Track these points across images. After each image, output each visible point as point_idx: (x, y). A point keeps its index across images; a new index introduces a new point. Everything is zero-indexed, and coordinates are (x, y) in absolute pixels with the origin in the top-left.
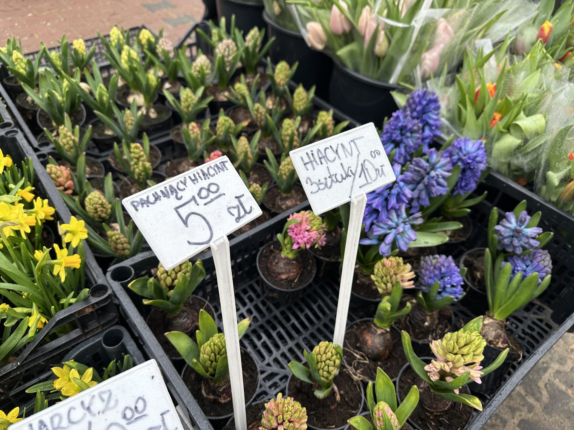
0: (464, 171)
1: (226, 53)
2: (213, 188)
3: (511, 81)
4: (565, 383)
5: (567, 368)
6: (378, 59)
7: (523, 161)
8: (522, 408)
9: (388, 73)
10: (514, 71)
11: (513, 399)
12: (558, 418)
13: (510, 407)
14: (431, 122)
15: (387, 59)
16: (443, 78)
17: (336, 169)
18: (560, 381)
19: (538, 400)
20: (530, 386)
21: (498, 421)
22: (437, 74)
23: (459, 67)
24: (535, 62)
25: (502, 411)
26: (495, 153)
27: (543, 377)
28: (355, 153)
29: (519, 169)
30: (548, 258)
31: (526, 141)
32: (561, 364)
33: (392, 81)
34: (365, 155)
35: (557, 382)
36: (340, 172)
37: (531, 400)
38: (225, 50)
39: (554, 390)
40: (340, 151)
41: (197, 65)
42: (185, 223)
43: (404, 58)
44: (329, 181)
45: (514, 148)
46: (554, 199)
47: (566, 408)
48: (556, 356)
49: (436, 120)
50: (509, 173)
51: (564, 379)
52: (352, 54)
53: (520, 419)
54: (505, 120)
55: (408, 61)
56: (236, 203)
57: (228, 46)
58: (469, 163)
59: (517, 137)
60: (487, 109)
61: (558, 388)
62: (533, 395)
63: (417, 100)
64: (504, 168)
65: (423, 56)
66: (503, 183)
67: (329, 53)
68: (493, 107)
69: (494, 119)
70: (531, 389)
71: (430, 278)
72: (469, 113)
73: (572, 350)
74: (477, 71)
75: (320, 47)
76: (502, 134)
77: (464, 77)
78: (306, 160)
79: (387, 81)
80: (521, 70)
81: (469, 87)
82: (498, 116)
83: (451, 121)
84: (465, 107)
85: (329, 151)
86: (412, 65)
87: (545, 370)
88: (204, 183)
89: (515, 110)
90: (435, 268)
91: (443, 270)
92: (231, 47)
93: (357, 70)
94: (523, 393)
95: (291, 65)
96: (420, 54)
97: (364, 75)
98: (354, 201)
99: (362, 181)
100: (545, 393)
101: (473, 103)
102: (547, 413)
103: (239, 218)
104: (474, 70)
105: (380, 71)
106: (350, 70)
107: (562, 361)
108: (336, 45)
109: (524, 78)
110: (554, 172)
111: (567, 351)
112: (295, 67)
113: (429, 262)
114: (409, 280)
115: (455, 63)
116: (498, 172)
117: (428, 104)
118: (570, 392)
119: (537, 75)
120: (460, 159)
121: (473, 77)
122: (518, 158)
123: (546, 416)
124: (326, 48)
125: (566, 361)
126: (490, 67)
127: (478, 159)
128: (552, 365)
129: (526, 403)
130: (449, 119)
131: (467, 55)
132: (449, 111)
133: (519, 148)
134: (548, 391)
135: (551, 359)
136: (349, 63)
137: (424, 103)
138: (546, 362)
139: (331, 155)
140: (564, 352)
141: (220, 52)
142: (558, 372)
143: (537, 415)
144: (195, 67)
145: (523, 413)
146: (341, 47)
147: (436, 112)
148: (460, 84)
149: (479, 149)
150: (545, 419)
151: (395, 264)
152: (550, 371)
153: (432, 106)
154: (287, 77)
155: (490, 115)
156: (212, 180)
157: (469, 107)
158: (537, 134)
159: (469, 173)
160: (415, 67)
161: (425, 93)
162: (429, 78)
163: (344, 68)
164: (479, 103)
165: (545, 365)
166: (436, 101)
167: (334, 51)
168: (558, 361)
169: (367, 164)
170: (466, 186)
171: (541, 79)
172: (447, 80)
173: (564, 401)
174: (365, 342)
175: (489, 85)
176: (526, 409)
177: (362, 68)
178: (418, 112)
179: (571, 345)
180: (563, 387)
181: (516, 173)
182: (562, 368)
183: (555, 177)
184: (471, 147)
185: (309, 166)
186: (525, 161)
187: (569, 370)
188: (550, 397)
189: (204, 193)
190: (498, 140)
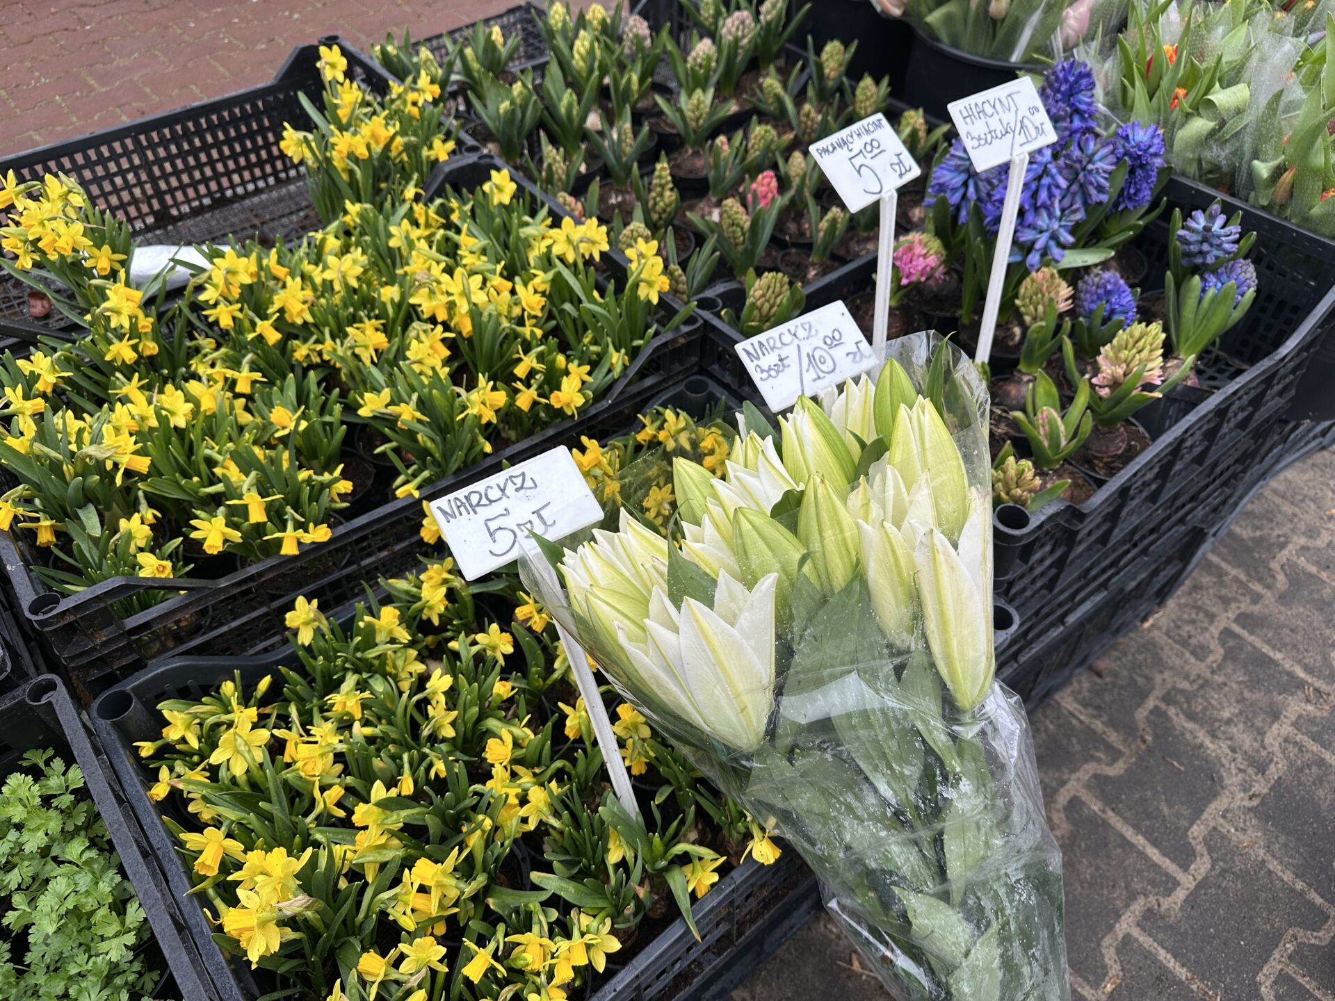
0: (1132, 171)
1: (740, 33)
2: (875, 144)
3: (1202, 38)
4: (1317, 563)
5: (1321, 542)
6: (994, 23)
7: (1219, 154)
8: (1242, 598)
9: (1010, 46)
10: (1206, 25)
11: (1225, 587)
12: (1301, 610)
13: (1220, 597)
14: (1083, 107)
15: (1007, 22)
16: (1095, 45)
17: (994, 124)
18: (1308, 561)
19: (1269, 587)
20: (1255, 569)
21: (1201, 615)
22: (1088, 38)
23: (1122, 26)
24: (1239, 10)
25: (1207, 602)
26: (1177, 146)
27: (1278, 556)
28: (1013, 109)
29: (1216, 168)
30: (1251, 268)
31: (1223, 124)
32: (1311, 537)
33: (1015, 58)
34: (1023, 111)
35: (1302, 561)
36: (999, 128)
37: (1257, 587)
38: (738, 29)
39: (1297, 574)
40: (998, 105)
41: (698, 56)
42: (859, 171)
43: (1035, 18)
44: (989, 137)
45: (1205, 133)
46: (1264, 202)
47: (1316, 597)
48: (1302, 526)
49: (1090, 104)
50: (1201, 176)
51: (1315, 558)
52: (949, 18)
53: (1238, 612)
54: (1192, 95)
55: (1042, 22)
56: (896, 160)
57: (743, 22)
58: (1139, 156)
59: (1209, 119)
60: (1165, 83)
61: (1303, 571)
62: (1260, 580)
63: (1061, 75)
64: (1193, 169)
65: (1064, 13)
66: (1192, 188)
67: (912, 21)
68: (1174, 78)
69: (1176, 97)
70: (1257, 573)
71: (1093, 302)
72: (1138, 92)
73: (1331, 518)
74: (1149, 28)
75: (897, 12)
76: (1188, 116)
77: (1130, 38)
78: (965, 114)
79: (1007, 60)
80: (1218, 23)
81: (1138, 53)
82: (1181, 92)
83: (1111, 107)
84: (1133, 85)
85: (986, 105)
86: (1047, 29)
87: (1282, 546)
88: (867, 138)
89: (1206, 80)
90: (1098, 287)
91: (1109, 287)
92: (747, 22)
93: (955, 44)
94: (1243, 577)
95: (846, 44)
96: (1061, 9)
97: (969, 52)
98: (1017, 159)
99: (1022, 139)
100: (1281, 577)
101: (1145, 77)
102: (1284, 605)
103: (901, 175)
104: (1144, 28)
105: (995, 43)
106: (946, 46)
107: (1312, 533)
108: (924, 9)
109: (1223, 37)
110: (1263, 161)
111: (1322, 518)
112: (853, 49)
113: (1090, 282)
114: (1067, 300)
115: (1114, 22)
116: (1183, 174)
117: (1076, 82)
118: (1324, 575)
119: (1243, 30)
120: (1126, 153)
121: (1142, 38)
122: (1211, 148)
123: (1282, 609)
124: (905, 13)
125: (1319, 534)
126: (1169, 23)
127: (1152, 150)
128: (1295, 539)
129: (1247, 591)
130: (1107, 106)
131: (1134, 8)
132: (1107, 94)
133: (1212, 134)
134: (1286, 575)
135: (1293, 530)
136: (944, 36)
137: (1072, 79)
138: (1284, 535)
139: (989, 110)
140: (1317, 520)
141: (730, 32)
142: (1304, 549)
143: (1267, 606)
144: (695, 59)
145: (1243, 605)
146: (930, 11)
147: (1089, 93)
148: (1123, 49)
149: (1153, 137)
150: (1280, 612)
151: (1048, 276)
152: (1290, 547)
153: (1084, 82)
154: (840, 65)
155: (1169, 91)
156: (872, 136)
157: (1138, 83)
158: (1239, 112)
159: (1139, 172)
160: (1055, 29)
161: (1072, 65)
162: (1077, 45)
163: (936, 44)
164: (1152, 74)
165: (1282, 539)
166: (1089, 75)
167: (920, 17)
168: (1304, 533)
169: (1026, 122)
170: (1135, 194)
171: (1248, 34)
172: (1103, 45)
173: (1313, 587)
174: (1008, 394)
175: (1167, 48)
176: (1248, 599)
177: (966, 40)
178: (1063, 94)
179: (1329, 509)
180: (1313, 569)
181: (1210, 176)
182: (1311, 543)
183: (1263, 169)
184: (1141, 136)
185: (968, 120)
186: (1223, 154)
187: (1324, 545)
188: (1290, 581)
189: (869, 148)
190: (1183, 125)
